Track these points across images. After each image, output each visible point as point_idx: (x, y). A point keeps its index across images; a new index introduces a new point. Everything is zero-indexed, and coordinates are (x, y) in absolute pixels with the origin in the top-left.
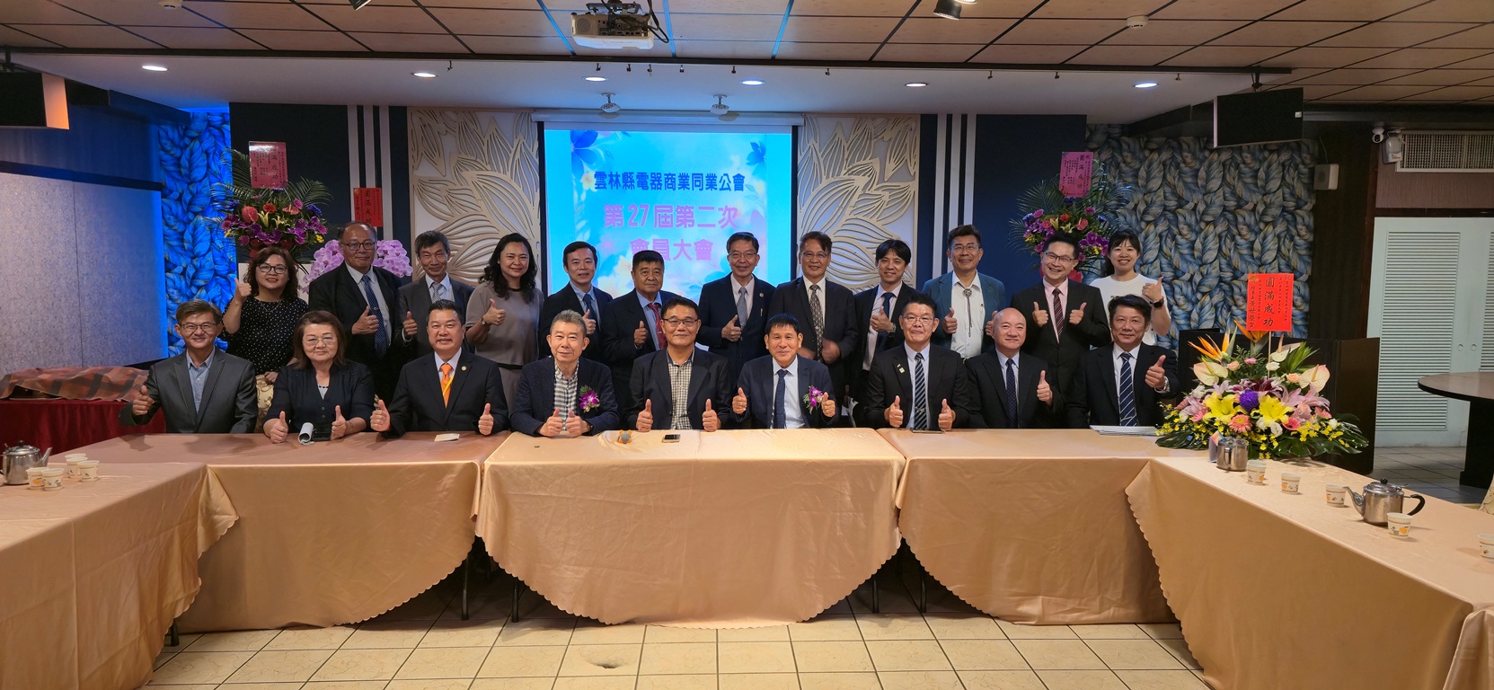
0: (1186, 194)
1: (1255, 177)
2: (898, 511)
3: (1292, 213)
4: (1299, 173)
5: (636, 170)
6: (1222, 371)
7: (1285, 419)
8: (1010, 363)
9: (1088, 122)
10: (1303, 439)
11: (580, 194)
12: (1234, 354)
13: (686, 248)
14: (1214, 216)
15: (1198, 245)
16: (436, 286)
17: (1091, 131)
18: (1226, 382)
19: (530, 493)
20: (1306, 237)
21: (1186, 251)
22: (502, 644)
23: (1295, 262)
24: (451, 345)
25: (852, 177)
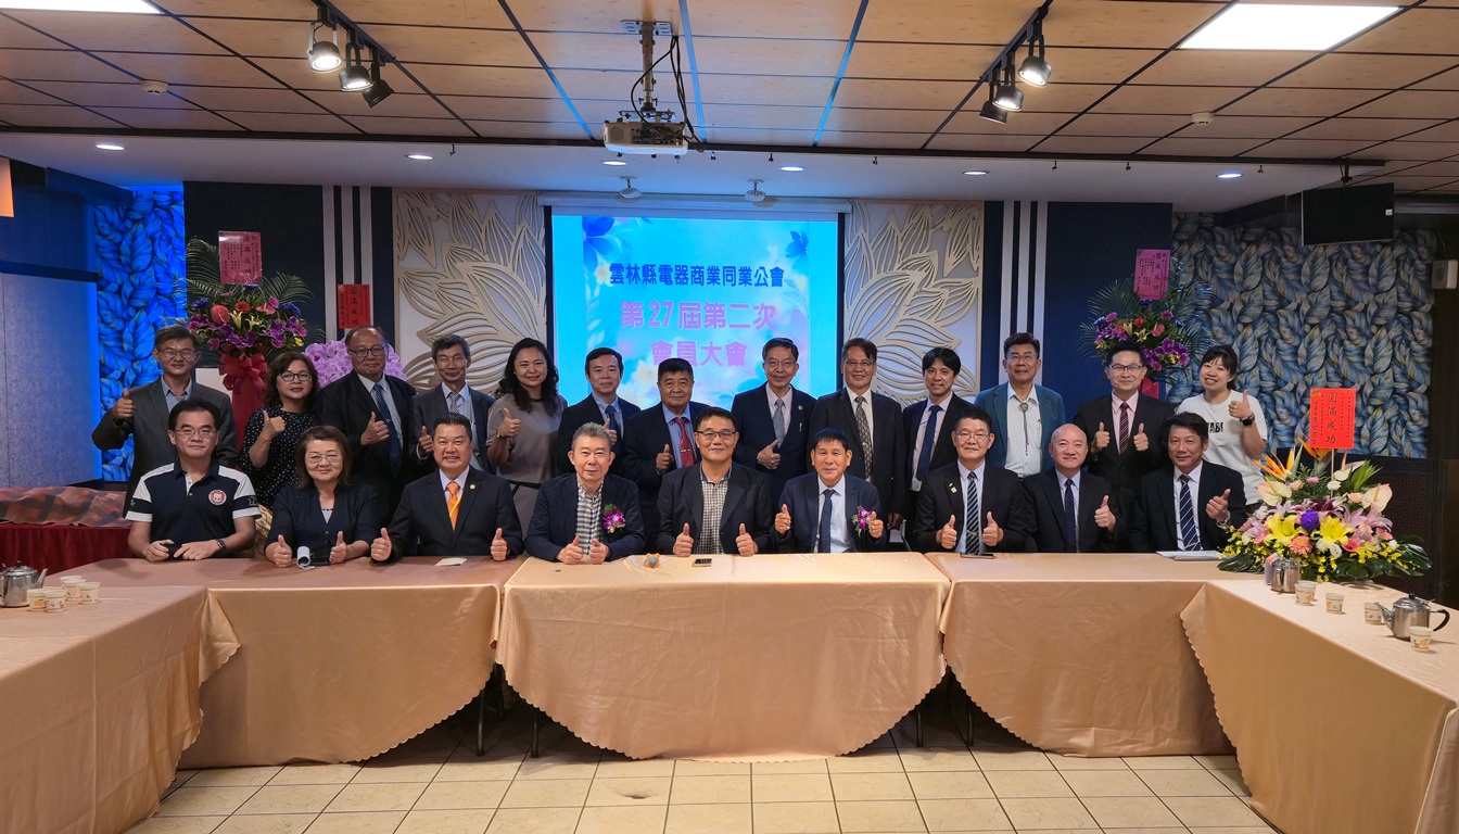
0: (1288, 293)
1: (1366, 273)
2: (942, 637)
3: (1408, 315)
4: (1416, 270)
5: (658, 262)
6: (1286, 491)
7: (1345, 540)
8: (1069, 483)
9: (1175, 209)
10: (1361, 561)
11: (593, 289)
12: (1299, 472)
13: (715, 351)
14: (1319, 317)
15: (1302, 351)
16: (454, 397)
17: (1178, 218)
18: (1288, 502)
19: (550, 618)
20: (1425, 342)
21: (1288, 358)
22: (522, 778)
23: (1412, 370)
24: (459, 463)
25: (907, 272)
